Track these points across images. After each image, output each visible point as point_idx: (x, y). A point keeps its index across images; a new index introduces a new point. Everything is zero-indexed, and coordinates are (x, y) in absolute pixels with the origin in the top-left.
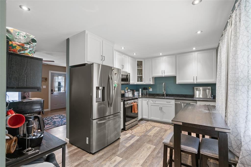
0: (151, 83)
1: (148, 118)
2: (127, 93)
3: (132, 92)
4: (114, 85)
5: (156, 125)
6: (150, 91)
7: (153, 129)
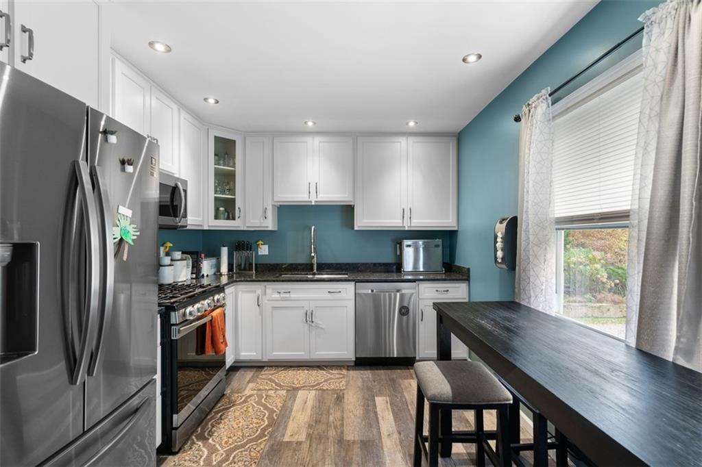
0: (270, 224)
1: (259, 358)
2: (170, 265)
3: (190, 262)
4: (113, 235)
5: (296, 382)
6: (260, 254)
7: (292, 405)
